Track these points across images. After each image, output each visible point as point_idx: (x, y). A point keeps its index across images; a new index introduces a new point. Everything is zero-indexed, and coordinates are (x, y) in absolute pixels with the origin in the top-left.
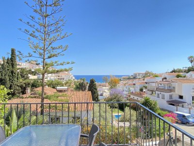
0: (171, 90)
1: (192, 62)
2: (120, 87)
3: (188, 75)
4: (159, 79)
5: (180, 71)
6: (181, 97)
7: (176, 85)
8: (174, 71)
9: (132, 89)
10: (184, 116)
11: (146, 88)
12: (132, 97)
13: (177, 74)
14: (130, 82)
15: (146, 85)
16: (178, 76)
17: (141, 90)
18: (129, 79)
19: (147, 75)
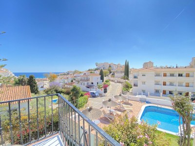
0: (88, 80)
1: (97, 65)
2: (58, 80)
3: (95, 72)
4: (82, 74)
5: (92, 70)
6: (92, 83)
7: (90, 77)
8: (89, 70)
9: (66, 81)
10: (94, 93)
11: (75, 80)
12: (66, 86)
13: (90, 71)
14: (65, 77)
15: (75, 78)
16: (91, 73)
17: (72, 81)
18: (64, 75)
19: (75, 72)
